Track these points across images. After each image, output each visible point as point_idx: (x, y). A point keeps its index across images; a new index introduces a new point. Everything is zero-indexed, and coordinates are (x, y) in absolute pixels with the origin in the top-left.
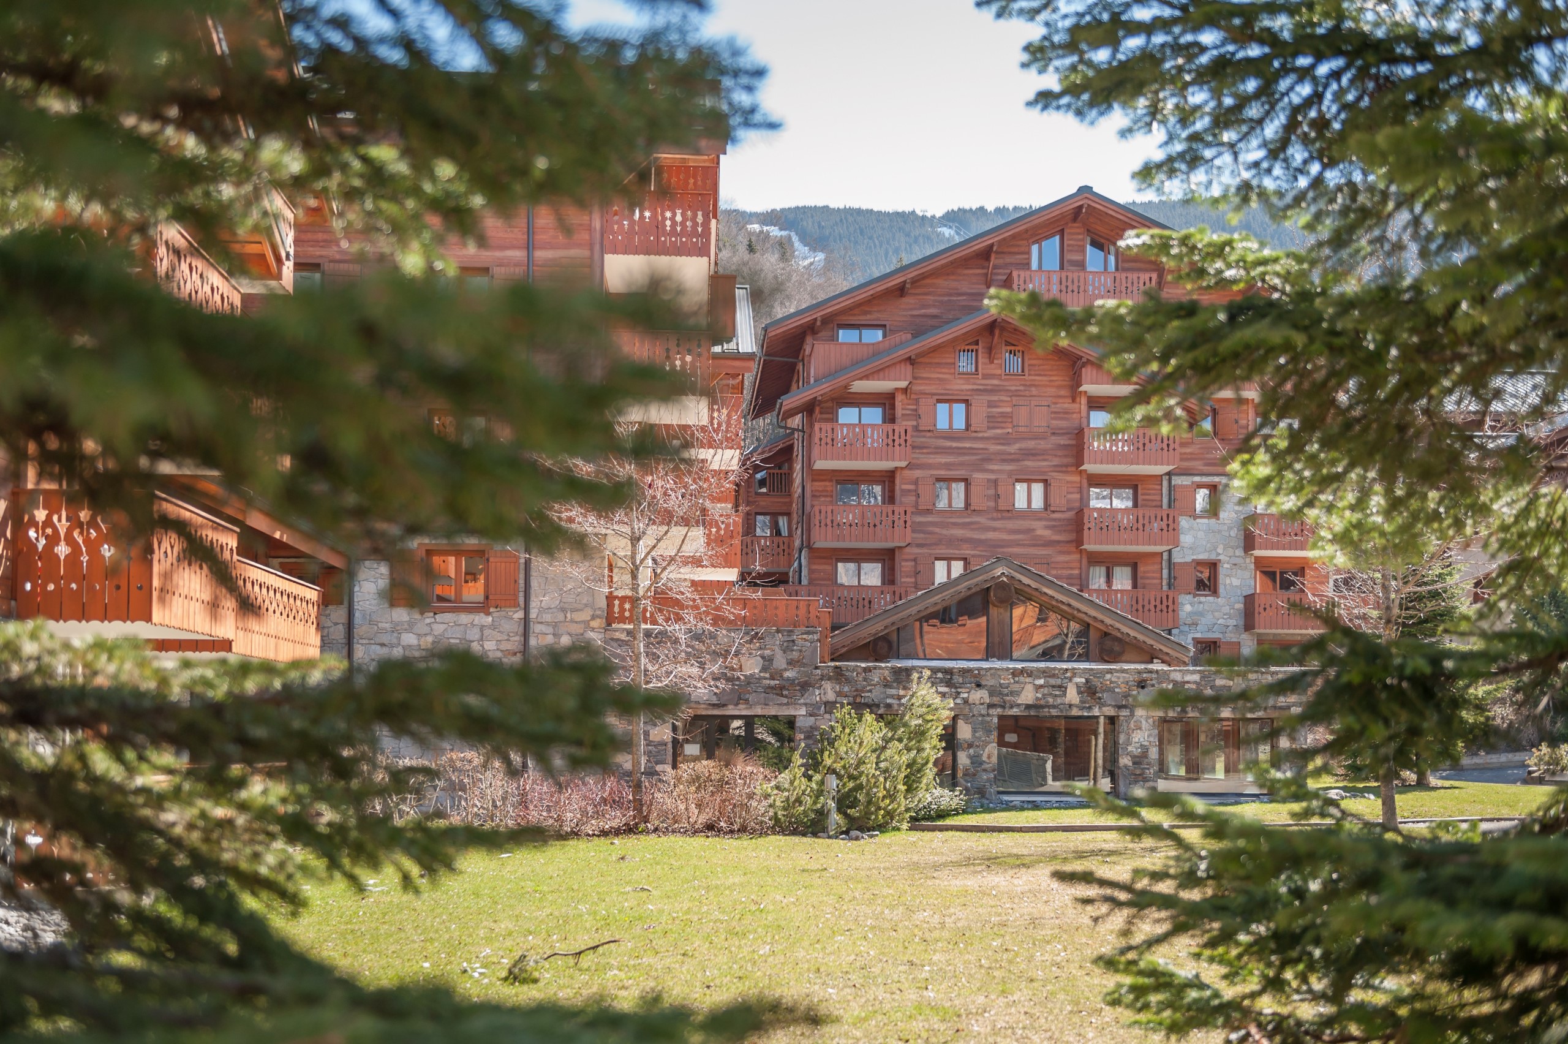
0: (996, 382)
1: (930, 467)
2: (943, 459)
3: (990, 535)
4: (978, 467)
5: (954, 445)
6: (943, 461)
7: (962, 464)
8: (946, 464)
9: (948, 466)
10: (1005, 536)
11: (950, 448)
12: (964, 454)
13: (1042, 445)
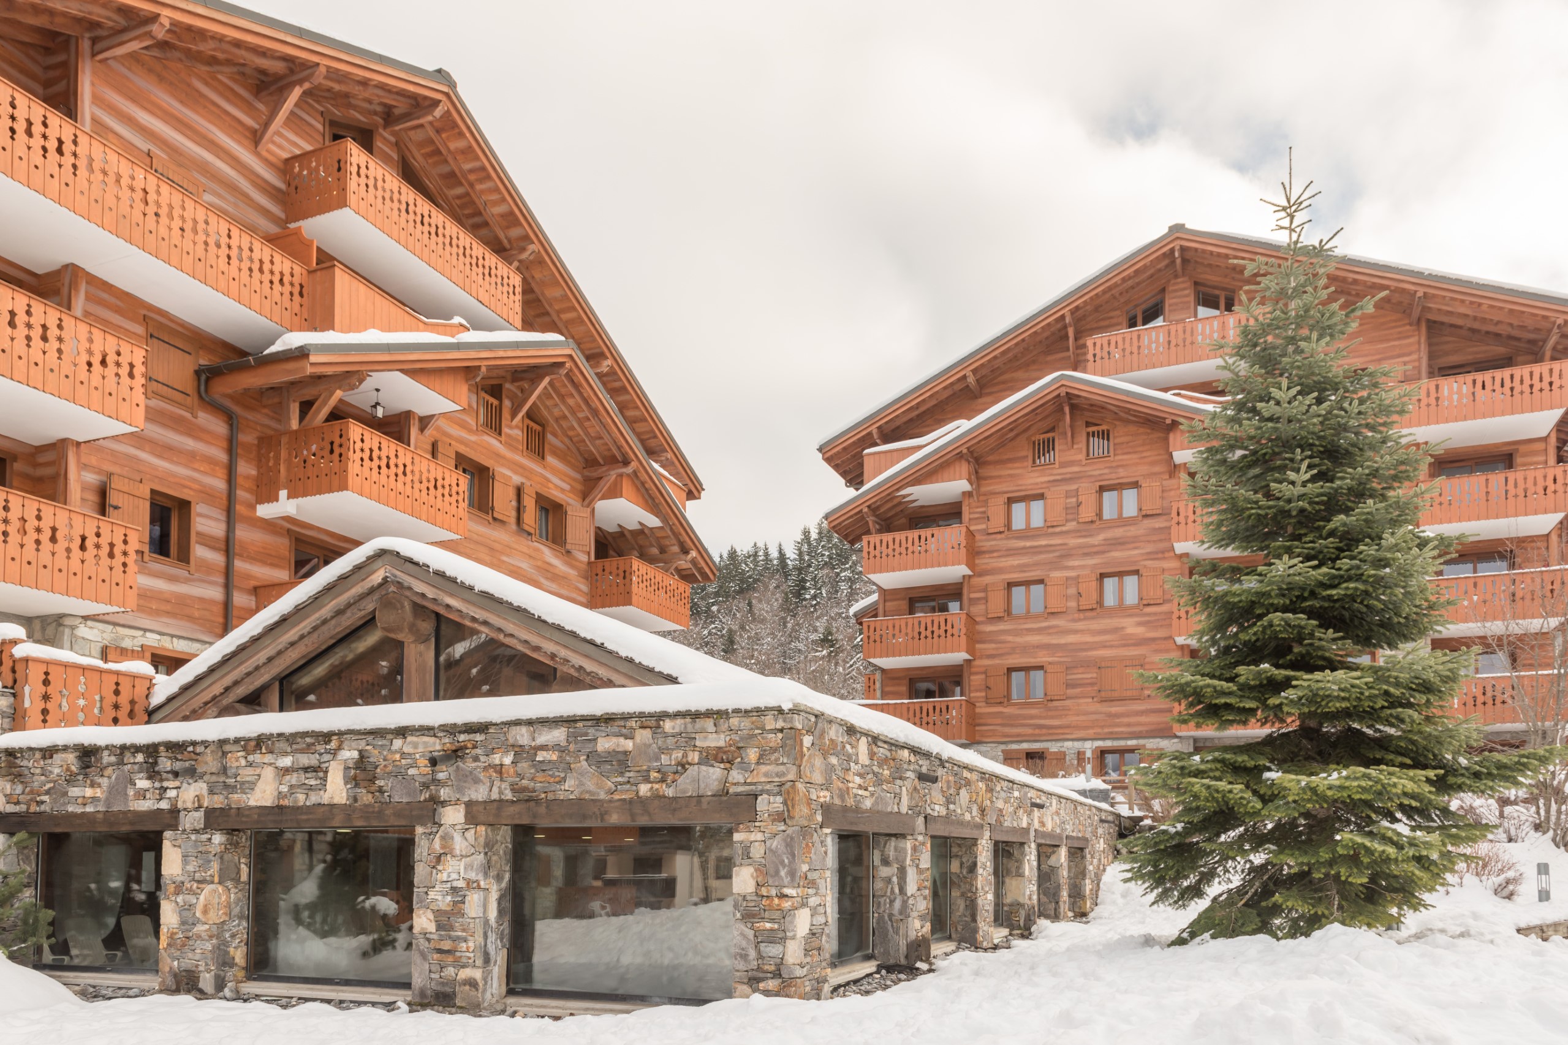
0: (1076, 469)
1: (1001, 571)
2: (1015, 561)
3: (1071, 639)
4: (1055, 565)
5: (1028, 544)
6: (1016, 563)
7: (1036, 564)
8: (1019, 566)
9: (1022, 568)
10: (1088, 638)
11: (1024, 548)
12: (1040, 553)
13: (1132, 531)
